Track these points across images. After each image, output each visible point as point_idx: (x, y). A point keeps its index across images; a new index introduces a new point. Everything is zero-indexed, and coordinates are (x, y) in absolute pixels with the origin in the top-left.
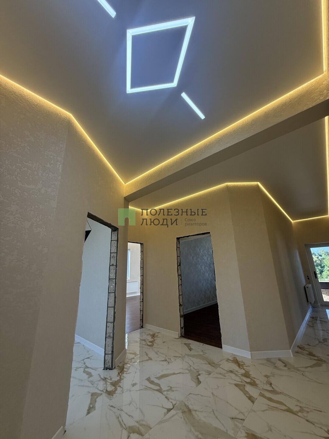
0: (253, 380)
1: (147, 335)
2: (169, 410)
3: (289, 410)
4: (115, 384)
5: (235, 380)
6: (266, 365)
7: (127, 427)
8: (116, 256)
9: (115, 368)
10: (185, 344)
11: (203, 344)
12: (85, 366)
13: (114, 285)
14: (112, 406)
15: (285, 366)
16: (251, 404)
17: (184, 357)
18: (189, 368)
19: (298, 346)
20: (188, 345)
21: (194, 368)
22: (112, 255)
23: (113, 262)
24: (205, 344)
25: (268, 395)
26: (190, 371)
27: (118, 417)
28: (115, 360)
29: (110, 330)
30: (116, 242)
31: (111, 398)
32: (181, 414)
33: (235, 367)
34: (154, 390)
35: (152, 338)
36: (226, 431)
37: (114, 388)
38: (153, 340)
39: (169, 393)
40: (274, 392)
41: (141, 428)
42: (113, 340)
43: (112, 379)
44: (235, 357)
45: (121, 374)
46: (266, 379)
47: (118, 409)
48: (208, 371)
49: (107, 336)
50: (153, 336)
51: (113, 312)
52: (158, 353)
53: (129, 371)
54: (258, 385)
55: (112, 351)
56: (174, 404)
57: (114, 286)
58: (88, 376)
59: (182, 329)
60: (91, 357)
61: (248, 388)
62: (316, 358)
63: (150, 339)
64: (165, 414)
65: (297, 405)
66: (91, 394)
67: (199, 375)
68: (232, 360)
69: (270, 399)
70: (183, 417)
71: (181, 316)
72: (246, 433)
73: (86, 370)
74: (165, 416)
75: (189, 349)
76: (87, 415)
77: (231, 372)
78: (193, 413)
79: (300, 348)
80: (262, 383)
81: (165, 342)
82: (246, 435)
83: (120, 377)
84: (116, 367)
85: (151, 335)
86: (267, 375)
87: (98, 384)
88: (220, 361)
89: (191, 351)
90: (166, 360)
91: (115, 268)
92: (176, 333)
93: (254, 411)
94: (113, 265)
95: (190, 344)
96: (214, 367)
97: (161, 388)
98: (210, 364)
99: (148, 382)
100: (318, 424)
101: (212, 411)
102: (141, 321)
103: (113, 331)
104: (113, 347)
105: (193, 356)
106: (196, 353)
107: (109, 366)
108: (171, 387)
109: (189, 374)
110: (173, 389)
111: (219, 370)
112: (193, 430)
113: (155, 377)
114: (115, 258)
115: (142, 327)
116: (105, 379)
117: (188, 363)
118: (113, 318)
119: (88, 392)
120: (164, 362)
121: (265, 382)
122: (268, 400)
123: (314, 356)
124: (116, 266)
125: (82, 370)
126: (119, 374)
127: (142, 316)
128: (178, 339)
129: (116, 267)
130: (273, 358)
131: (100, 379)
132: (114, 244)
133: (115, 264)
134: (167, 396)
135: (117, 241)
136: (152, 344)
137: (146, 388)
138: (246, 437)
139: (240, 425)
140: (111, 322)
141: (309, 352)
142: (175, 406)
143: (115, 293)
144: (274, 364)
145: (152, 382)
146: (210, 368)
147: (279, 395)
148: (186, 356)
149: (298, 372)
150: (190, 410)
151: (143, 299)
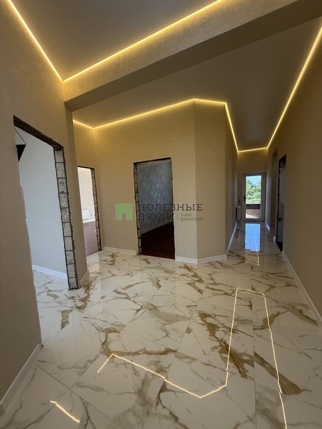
0: (200, 278)
1: (107, 256)
2: (138, 311)
3: (226, 294)
4: (84, 300)
5: (187, 281)
6: (208, 267)
7: (104, 330)
8: (65, 182)
9: (80, 287)
10: (143, 259)
11: (158, 257)
12: (48, 290)
13: (68, 214)
14: (85, 317)
15: (222, 266)
16: (201, 294)
17: (144, 269)
18: (150, 278)
19: (229, 251)
20: (146, 260)
21: (154, 277)
22: (60, 180)
23: (63, 188)
24: (160, 258)
25: (211, 286)
26: (151, 279)
27: (94, 325)
28: (80, 281)
29: (70, 257)
30: (63, 165)
31: (83, 312)
32: (149, 311)
33: (186, 271)
34: (123, 298)
35: (112, 258)
36: (184, 316)
37: (84, 303)
38: (113, 259)
39: (135, 298)
40: (215, 284)
41: (116, 327)
42: (75, 265)
43: (80, 297)
44: (185, 264)
45: (88, 291)
46: (209, 276)
47: (92, 319)
48: (165, 277)
49: (68, 263)
50: (113, 256)
51: (71, 241)
52: (120, 269)
53: (95, 287)
54: (204, 281)
55: (76, 275)
56: (141, 305)
57: (69, 216)
58: (53, 298)
59: (140, 248)
60: (53, 281)
61: (197, 284)
62: (241, 258)
63: (110, 259)
64: (135, 314)
65: (231, 290)
66: (61, 312)
67: (159, 281)
68: (183, 267)
69: (213, 289)
70: (150, 313)
71: (139, 238)
72: (199, 313)
73: (50, 293)
74: (135, 315)
75: (148, 263)
76: (62, 329)
77: (184, 275)
78: (158, 308)
79: (231, 252)
80: (207, 280)
81: (125, 260)
82: (199, 315)
83: (88, 294)
84: (82, 286)
85: (111, 256)
86: (210, 274)
87: (66, 303)
88: (174, 269)
89: (149, 264)
90: (129, 274)
91: (66, 196)
92: (135, 252)
93: (203, 299)
94: (63, 192)
95: (148, 259)
96: (169, 273)
97: (128, 296)
98: (166, 272)
99: (116, 293)
100: (244, 298)
101: (173, 304)
102: (99, 245)
103: (74, 258)
104: (76, 272)
105: (152, 268)
106: (154, 265)
107: (75, 286)
108: (137, 294)
109: (151, 281)
110: (139, 295)
111: (173, 275)
112: (160, 320)
113: (122, 288)
114: (65, 184)
115: (100, 250)
116: (73, 298)
117: (149, 274)
118: (71, 246)
119: (58, 311)
120: (127, 276)
121: (209, 278)
122: (212, 290)
123: (240, 256)
124: (68, 193)
125: (46, 293)
126: (86, 291)
127: (99, 240)
128: (136, 256)
129: (68, 195)
130: (214, 261)
131: (67, 298)
132: (60, 167)
133: (65, 191)
134: (134, 301)
135: (64, 163)
136: (113, 263)
137: (115, 298)
138: (199, 316)
139: (194, 310)
140: (71, 251)
141: (237, 254)
142: (143, 306)
143: (70, 222)
144: (214, 265)
145: (119, 293)
146: (166, 275)
147: (219, 285)
148: (146, 269)
149: (230, 268)
150: (155, 307)
151: (99, 226)
